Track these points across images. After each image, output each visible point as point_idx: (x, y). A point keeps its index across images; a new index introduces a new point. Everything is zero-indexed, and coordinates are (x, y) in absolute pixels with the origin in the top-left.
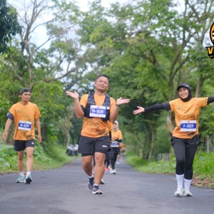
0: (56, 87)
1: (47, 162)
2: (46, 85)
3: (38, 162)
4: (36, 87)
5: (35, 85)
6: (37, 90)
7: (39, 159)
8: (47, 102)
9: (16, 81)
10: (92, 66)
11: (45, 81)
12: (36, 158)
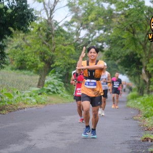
0: (70, 49)
1: (67, 98)
2: (63, 47)
3: (60, 97)
4: (57, 49)
5: (56, 47)
6: (58, 51)
7: (62, 96)
8: (64, 59)
9: (44, 45)
10: (99, 33)
11: (63, 45)
12: (60, 95)
